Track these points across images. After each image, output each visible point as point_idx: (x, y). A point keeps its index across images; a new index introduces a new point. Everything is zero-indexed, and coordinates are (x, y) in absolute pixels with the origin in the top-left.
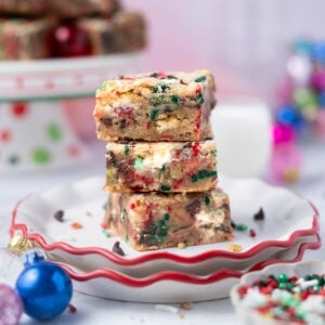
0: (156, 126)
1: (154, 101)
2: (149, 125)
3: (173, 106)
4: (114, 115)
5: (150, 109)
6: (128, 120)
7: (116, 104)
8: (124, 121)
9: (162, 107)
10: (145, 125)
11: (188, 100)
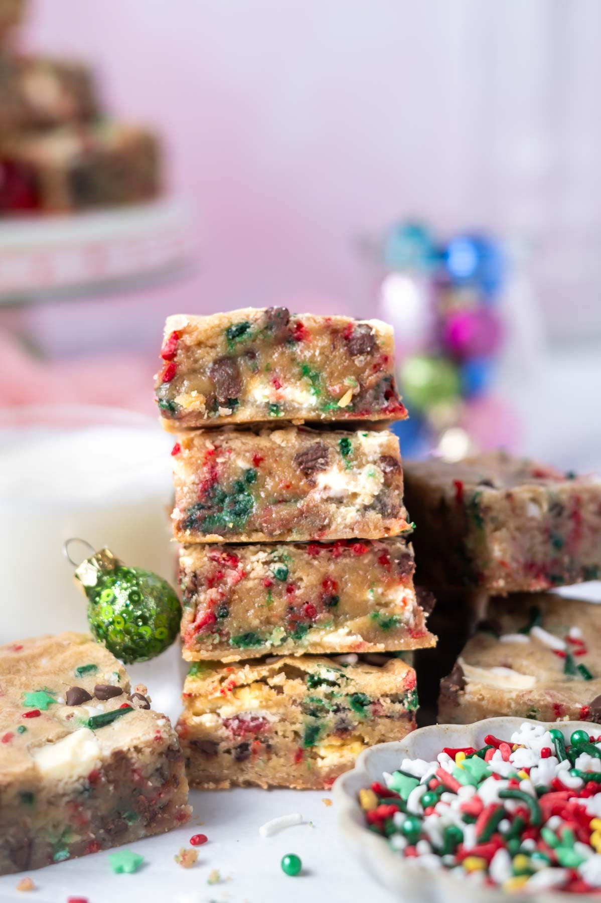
0: (315, 756)
1: (312, 707)
2: (299, 756)
3: (353, 717)
4: (224, 732)
5: (302, 721)
6: (253, 745)
7: (227, 711)
8: (244, 747)
9: (330, 719)
10: (292, 757)
11: (386, 703)
